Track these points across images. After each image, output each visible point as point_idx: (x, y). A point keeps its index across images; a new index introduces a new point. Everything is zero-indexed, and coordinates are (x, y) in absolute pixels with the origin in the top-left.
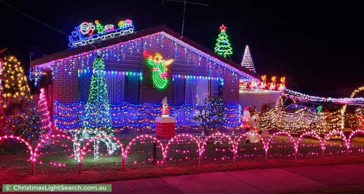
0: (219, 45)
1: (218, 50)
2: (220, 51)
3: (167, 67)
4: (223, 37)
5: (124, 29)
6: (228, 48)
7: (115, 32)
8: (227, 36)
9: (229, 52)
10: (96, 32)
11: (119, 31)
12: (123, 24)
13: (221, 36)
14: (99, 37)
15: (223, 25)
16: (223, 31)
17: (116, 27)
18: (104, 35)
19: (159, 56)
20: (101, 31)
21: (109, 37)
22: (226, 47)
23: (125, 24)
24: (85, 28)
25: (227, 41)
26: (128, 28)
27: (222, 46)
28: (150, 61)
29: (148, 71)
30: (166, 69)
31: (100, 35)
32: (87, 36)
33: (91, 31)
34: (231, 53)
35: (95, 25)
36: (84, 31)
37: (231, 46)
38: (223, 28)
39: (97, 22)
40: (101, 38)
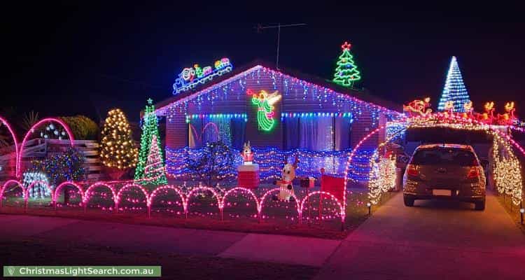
0: (340, 70)
1: (340, 76)
2: (341, 77)
3: (274, 105)
4: (346, 59)
5: (221, 69)
6: (354, 72)
7: (212, 74)
8: (352, 56)
9: (355, 77)
10: (196, 77)
11: (216, 72)
12: (219, 64)
13: (344, 57)
14: (199, 81)
15: (346, 43)
16: (346, 50)
17: (214, 68)
18: (203, 78)
19: (264, 93)
20: (200, 74)
21: (208, 79)
22: (351, 71)
23: (222, 64)
24: (186, 74)
25: (352, 64)
26: (225, 68)
27: (344, 70)
28: (255, 100)
29: (252, 112)
30: (272, 108)
31: (200, 79)
32: (189, 81)
33: (192, 76)
34: (359, 78)
35: (194, 69)
36: (186, 77)
37: (357, 69)
38: (346, 47)
39: (196, 66)
40: (200, 81)
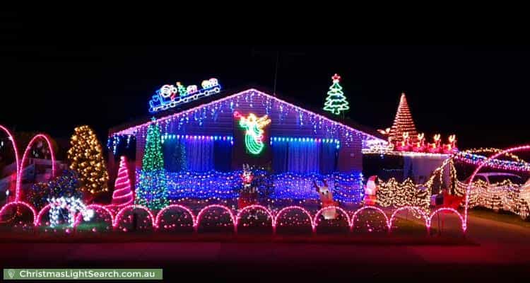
0: (330, 100)
1: (330, 105)
2: (332, 106)
3: (263, 129)
4: (336, 90)
5: (209, 89)
6: (343, 102)
7: (197, 93)
8: (341, 88)
9: (344, 107)
10: (178, 94)
11: (203, 92)
12: (206, 84)
13: (334, 87)
14: (181, 100)
15: (336, 75)
16: (336, 82)
17: (200, 87)
18: (186, 97)
19: (252, 116)
20: (183, 92)
21: (192, 99)
22: (340, 101)
24: (166, 90)
25: (341, 94)
26: (213, 88)
27: (334, 100)
28: (243, 122)
29: (240, 134)
30: (262, 132)
31: (183, 98)
32: (168, 99)
33: (172, 94)
34: (348, 108)
35: (177, 87)
36: (165, 95)
37: (346, 100)
38: (336, 78)
39: (178, 84)
40: (183, 100)
